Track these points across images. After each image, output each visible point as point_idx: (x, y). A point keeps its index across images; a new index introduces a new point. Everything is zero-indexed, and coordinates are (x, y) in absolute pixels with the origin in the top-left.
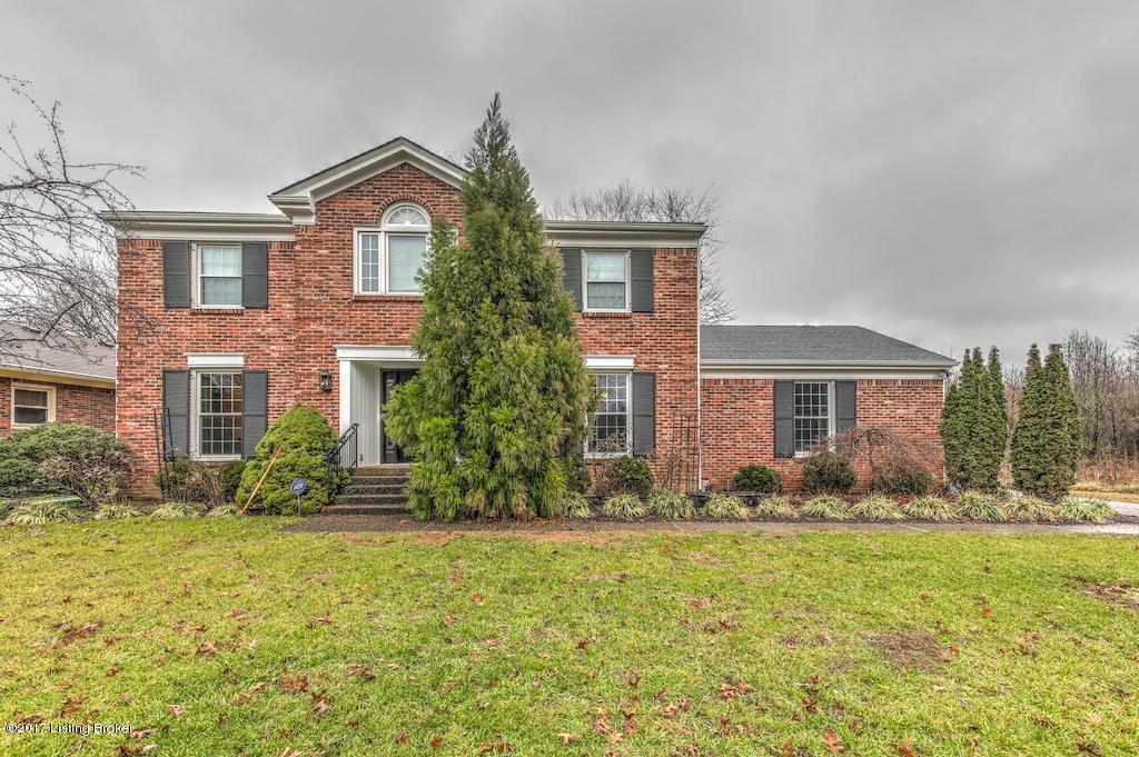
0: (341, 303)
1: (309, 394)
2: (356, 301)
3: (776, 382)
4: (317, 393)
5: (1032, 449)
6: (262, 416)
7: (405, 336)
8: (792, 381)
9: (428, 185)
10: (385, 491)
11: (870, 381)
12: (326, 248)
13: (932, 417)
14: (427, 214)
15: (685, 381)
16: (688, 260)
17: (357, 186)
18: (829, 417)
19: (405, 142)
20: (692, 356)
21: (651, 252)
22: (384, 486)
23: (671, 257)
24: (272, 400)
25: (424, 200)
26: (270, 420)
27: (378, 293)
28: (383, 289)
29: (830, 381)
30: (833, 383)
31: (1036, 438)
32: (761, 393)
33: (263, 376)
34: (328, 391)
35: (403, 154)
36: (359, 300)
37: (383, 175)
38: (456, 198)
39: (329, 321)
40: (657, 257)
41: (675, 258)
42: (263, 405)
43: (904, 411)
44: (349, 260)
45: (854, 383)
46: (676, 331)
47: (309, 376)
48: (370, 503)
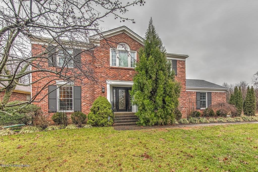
0: (107, 68)
1: (98, 93)
2: (111, 68)
3: (197, 92)
4: (101, 93)
5: (249, 107)
6: (79, 99)
7: (124, 78)
8: (200, 92)
9: (129, 39)
10: (124, 119)
11: (214, 92)
12: (103, 53)
13: (224, 100)
14: (129, 47)
15: (183, 92)
16: (183, 63)
17: (111, 37)
18: (206, 100)
19: (125, 27)
20: (185, 86)
21: (176, 61)
22: (124, 118)
23: (180, 62)
24: (82, 95)
25: (128, 43)
26: (82, 100)
27: (116, 66)
28: (117, 65)
29: (206, 92)
30: (207, 93)
31: (250, 105)
32: (194, 95)
33: (80, 87)
34: (104, 92)
35: (124, 30)
36: (112, 68)
37: (118, 35)
38: (136, 43)
39: (104, 73)
40: (177, 62)
41: (181, 63)
42: (80, 96)
43: (219, 99)
44: (109, 57)
45: (211, 93)
46: (181, 80)
47: (98, 88)
48: (123, 122)
